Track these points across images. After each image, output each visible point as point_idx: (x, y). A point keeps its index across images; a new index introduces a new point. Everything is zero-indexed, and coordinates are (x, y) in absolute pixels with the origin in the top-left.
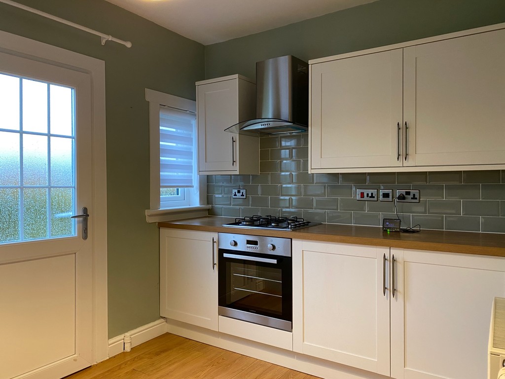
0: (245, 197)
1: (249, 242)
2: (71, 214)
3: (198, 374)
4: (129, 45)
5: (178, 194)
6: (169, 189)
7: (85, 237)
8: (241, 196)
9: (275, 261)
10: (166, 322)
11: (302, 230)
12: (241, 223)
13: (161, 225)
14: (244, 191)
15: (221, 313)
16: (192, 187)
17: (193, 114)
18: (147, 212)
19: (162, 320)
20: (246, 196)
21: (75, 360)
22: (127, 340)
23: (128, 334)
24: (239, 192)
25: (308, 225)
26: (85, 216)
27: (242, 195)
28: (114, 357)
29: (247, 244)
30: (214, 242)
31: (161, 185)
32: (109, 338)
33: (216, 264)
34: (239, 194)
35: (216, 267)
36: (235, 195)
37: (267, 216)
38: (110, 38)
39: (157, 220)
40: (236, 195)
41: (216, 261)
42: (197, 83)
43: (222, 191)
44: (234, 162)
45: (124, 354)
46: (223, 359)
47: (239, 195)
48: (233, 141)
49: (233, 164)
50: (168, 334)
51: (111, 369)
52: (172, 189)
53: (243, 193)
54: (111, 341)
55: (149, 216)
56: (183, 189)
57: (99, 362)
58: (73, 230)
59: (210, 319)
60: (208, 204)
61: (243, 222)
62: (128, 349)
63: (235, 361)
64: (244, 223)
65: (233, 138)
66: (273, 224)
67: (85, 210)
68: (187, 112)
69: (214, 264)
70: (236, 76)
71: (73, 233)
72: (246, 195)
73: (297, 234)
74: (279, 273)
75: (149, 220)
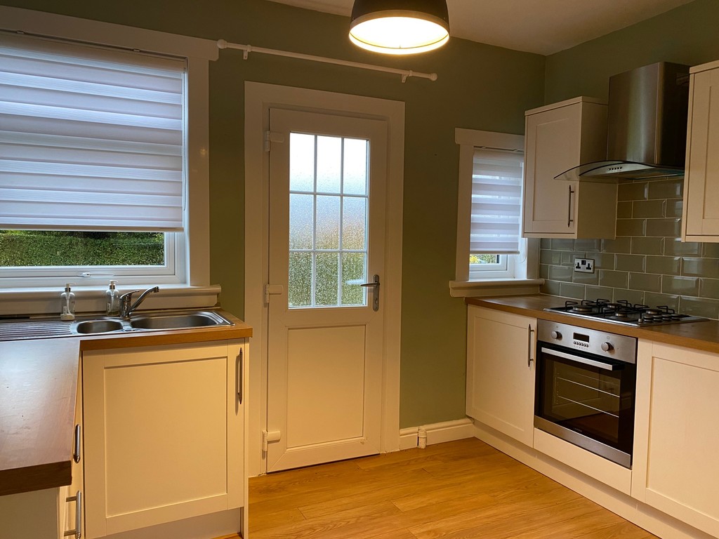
0: (591, 271)
1: (577, 336)
2: (363, 281)
3: (496, 494)
4: (433, 77)
5: (498, 262)
6: (485, 255)
7: (376, 309)
8: (587, 268)
9: (609, 367)
10: (474, 423)
11: (655, 328)
12: (571, 308)
13: (470, 301)
14: (591, 262)
15: (536, 425)
16: (517, 252)
17: (520, 153)
18: (451, 284)
19: (468, 420)
20: (594, 270)
21: (363, 443)
22: (422, 435)
23: (423, 428)
24: (583, 263)
25: (678, 320)
26: (375, 285)
27: (589, 268)
28: (406, 450)
29: (574, 338)
30: (530, 331)
31: (471, 250)
32: (401, 427)
33: (532, 360)
34: (583, 266)
35: (533, 364)
36: (578, 267)
37: (618, 301)
38: (411, 74)
39: (465, 294)
40: (580, 268)
41: (533, 356)
42: (527, 113)
43: (560, 261)
44: (570, 221)
45: (417, 450)
46: (535, 485)
47: (583, 269)
48: (571, 192)
49: (569, 225)
50: (474, 438)
51: (398, 463)
52: (489, 255)
53: (589, 264)
54: (403, 431)
55: (454, 288)
56: (505, 255)
57: (388, 452)
58: (364, 301)
59: (523, 430)
60: (541, 277)
61: (575, 307)
62: (422, 445)
63: (550, 491)
64: (577, 309)
65: (570, 188)
66: (617, 315)
67: (377, 277)
68: (514, 152)
69: (530, 360)
70: (580, 99)
71: (364, 302)
72: (594, 268)
73: (645, 332)
74: (616, 383)
75: (453, 294)
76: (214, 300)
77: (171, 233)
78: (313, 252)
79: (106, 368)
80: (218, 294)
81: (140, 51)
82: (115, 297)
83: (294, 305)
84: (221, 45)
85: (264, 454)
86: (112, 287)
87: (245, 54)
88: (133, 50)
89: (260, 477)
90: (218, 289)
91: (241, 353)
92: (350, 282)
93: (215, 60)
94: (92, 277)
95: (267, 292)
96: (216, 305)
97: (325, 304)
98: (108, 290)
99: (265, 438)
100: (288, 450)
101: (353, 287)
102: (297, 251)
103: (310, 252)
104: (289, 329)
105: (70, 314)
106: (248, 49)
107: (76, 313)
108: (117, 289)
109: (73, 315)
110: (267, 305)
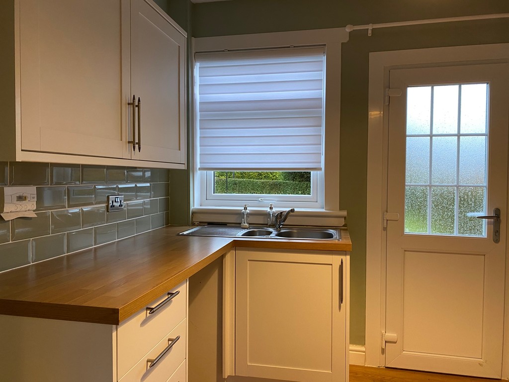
2: (482, 213)
7: (497, 241)
21: (481, 365)
26: (495, 218)
67: (497, 211)
71: (483, 234)
76: (342, 222)
77: (315, 172)
78: (429, 186)
79: (249, 260)
80: (345, 218)
81: (294, 47)
82: (273, 214)
83: (410, 230)
84: (349, 29)
85: (383, 351)
86: (271, 208)
87: (370, 32)
88: (289, 47)
89: (379, 368)
90: (344, 213)
91: (342, 263)
92: (470, 214)
93: (346, 41)
94: (265, 201)
95: (385, 219)
96: (344, 226)
97: (441, 232)
98: (269, 210)
99: (383, 337)
100: (404, 352)
101: (471, 219)
102: (414, 186)
103: (426, 186)
104: (405, 251)
105: (246, 224)
106: (370, 27)
107: (249, 224)
108: (274, 210)
109: (248, 225)
110: (385, 229)
